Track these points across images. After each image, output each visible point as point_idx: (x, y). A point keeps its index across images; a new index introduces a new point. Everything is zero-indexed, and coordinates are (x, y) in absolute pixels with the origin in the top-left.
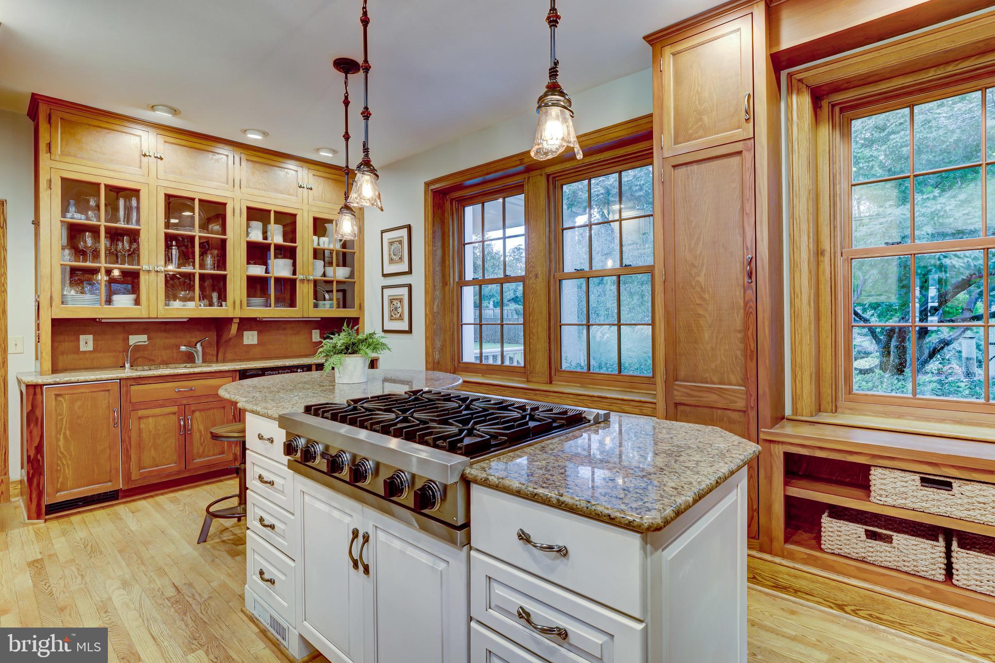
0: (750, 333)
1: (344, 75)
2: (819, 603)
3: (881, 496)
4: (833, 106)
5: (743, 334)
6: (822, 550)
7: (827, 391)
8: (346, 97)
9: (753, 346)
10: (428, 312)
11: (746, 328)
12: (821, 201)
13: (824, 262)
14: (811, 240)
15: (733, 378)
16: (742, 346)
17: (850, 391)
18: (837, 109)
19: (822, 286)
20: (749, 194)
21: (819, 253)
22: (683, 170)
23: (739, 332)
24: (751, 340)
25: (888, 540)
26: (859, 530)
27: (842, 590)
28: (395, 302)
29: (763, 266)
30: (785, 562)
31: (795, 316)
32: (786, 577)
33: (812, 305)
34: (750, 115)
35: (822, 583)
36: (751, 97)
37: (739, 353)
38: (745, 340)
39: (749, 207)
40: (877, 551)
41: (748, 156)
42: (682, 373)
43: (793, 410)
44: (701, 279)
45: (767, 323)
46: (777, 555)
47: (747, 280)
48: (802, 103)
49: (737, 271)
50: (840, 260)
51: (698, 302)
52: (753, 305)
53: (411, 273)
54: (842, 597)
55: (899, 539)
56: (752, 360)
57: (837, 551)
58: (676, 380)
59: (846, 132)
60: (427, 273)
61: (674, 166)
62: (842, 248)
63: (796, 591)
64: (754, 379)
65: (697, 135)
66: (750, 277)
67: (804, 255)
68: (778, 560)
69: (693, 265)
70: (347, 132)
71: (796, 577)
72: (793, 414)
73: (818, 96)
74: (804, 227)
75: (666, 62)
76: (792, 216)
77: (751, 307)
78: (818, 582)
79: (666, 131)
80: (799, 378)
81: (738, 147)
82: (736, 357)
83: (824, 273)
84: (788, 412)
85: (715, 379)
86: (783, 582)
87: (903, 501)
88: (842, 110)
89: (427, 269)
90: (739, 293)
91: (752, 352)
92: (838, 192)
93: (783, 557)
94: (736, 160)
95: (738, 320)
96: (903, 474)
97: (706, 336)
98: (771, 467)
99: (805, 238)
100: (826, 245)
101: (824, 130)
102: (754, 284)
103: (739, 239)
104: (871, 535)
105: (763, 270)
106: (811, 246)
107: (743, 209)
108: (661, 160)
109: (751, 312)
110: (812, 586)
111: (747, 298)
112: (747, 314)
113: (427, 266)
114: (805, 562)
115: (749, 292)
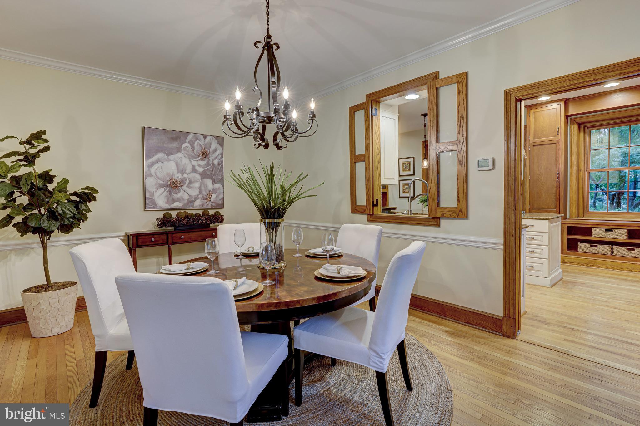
0: (558, 194)
1: (424, 117)
2: (577, 265)
3: (594, 235)
4: (585, 127)
5: (555, 194)
6: (578, 252)
7: (581, 211)
8: (425, 125)
9: (558, 198)
10: (423, 189)
11: (556, 193)
12: (580, 155)
13: (581, 173)
14: (577, 167)
15: (552, 207)
16: (555, 198)
17: (588, 211)
18: (586, 128)
19: (580, 180)
20: (558, 155)
21: (579, 170)
22: (537, 147)
23: (554, 194)
24: (558, 196)
25: (596, 246)
26: (589, 245)
27: (583, 260)
28: (406, 186)
29: (562, 175)
30: (567, 256)
31: (571, 189)
32: (567, 259)
33: (577, 186)
34: (559, 133)
35: (578, 259)
36: (560, 128)
37: (554, 200)
38: (556, 196)
39: (558, 159)
40: (594, 250)
41: (558, 144)
42: (535, 206)
43: (570, 216)
44: (542, 179)
45: (563, 191)
46: (564, 254)
47: (557, 179)
48: (575, 127)
49: (554, 177)
50: (586, 173)
51: (541, 185)
52: (559, 186)
53: (414, 175)
54: (583, 262)
55: (599, 246)
56: (558, 201)
57: (582, 251)
58: (533, 208)
59: (589, 135)
60: (423, 175)
61: (533, 146)
62: (587, 169)
63: (570, 263)
64: (558, 207)
65: (541, 137)
66: (558, 178)
67: (575, 172)
68: (565, 255)
69: (539, 175)
70: (425, 135)
71: (570, 259)
72: (570, 217)
73: (580, 125)
74: (575, 163)
75: (532, 114)
76: (571, 160)
77: (558, 187)
78: (577, 259)
79: (531, 135)
80: (572, 207)
81: (555, 142)
82: (553, 201)
83: (581, 176)
84: (568, 217)
85: (546, 208)
86: (566, 261)
87: (600, 236)
88: (588, 128)
89: (423, 174)
90: (554, 183)
91: (558, 199)
92: (586, 153)
93: (566, 254)
94: (554, 145)
95: (554, 190)
96: (600, 229)
97: (543, 195)
98: (563, 231)
99: (575, 167)
100: (582, 168)
101: (582, 134)
102: (559, 180)
103: (555, 168)
104: (591, 246)
105: (562, 176)
106: (577, 169)
107: (556, 159)
108: (529, 143)
109: (558, 188)
110: (575, 260)
111: (557, 184)
112: (557, 189)
113: (423, 172)
114: (573, 255)
115: (558, 183)
